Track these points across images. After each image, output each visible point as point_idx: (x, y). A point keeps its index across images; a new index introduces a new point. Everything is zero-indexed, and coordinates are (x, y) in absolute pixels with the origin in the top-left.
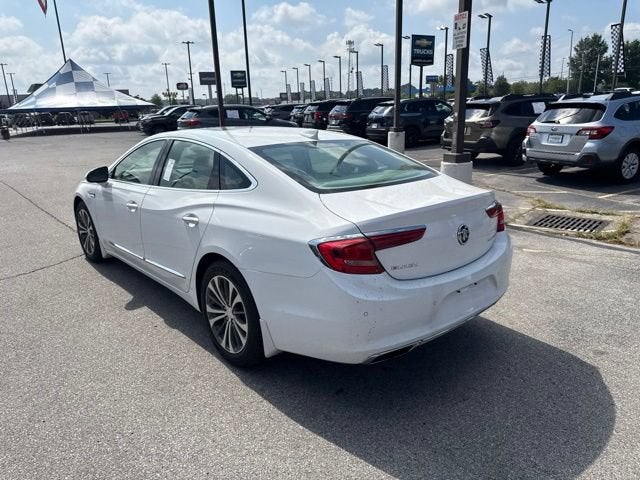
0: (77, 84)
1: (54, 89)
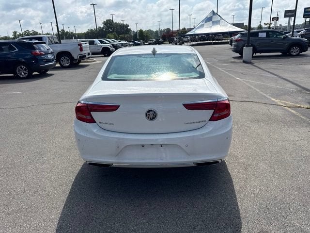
0: (213, 22)
1: (204, 24)
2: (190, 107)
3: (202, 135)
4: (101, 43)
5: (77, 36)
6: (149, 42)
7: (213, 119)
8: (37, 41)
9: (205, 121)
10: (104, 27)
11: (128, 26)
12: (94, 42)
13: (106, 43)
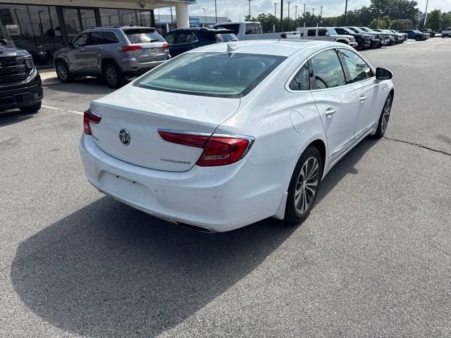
2: (169, 137)
3: (176, 181)
4: (339, 33)
5: (321, 22)
6: (444, 32)
7: (201, 162)
8: (225, 29)
9: (189, 163)
10: (372, 6)
11: (415, 4)
12: (326, 31)
13: (348, 34)
